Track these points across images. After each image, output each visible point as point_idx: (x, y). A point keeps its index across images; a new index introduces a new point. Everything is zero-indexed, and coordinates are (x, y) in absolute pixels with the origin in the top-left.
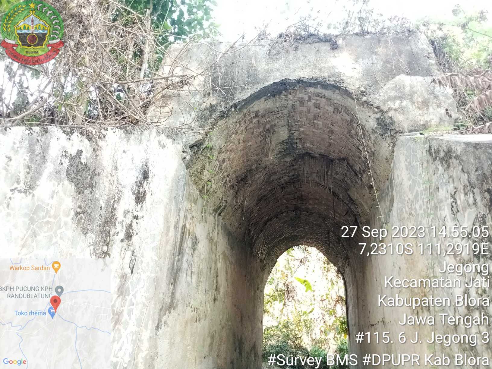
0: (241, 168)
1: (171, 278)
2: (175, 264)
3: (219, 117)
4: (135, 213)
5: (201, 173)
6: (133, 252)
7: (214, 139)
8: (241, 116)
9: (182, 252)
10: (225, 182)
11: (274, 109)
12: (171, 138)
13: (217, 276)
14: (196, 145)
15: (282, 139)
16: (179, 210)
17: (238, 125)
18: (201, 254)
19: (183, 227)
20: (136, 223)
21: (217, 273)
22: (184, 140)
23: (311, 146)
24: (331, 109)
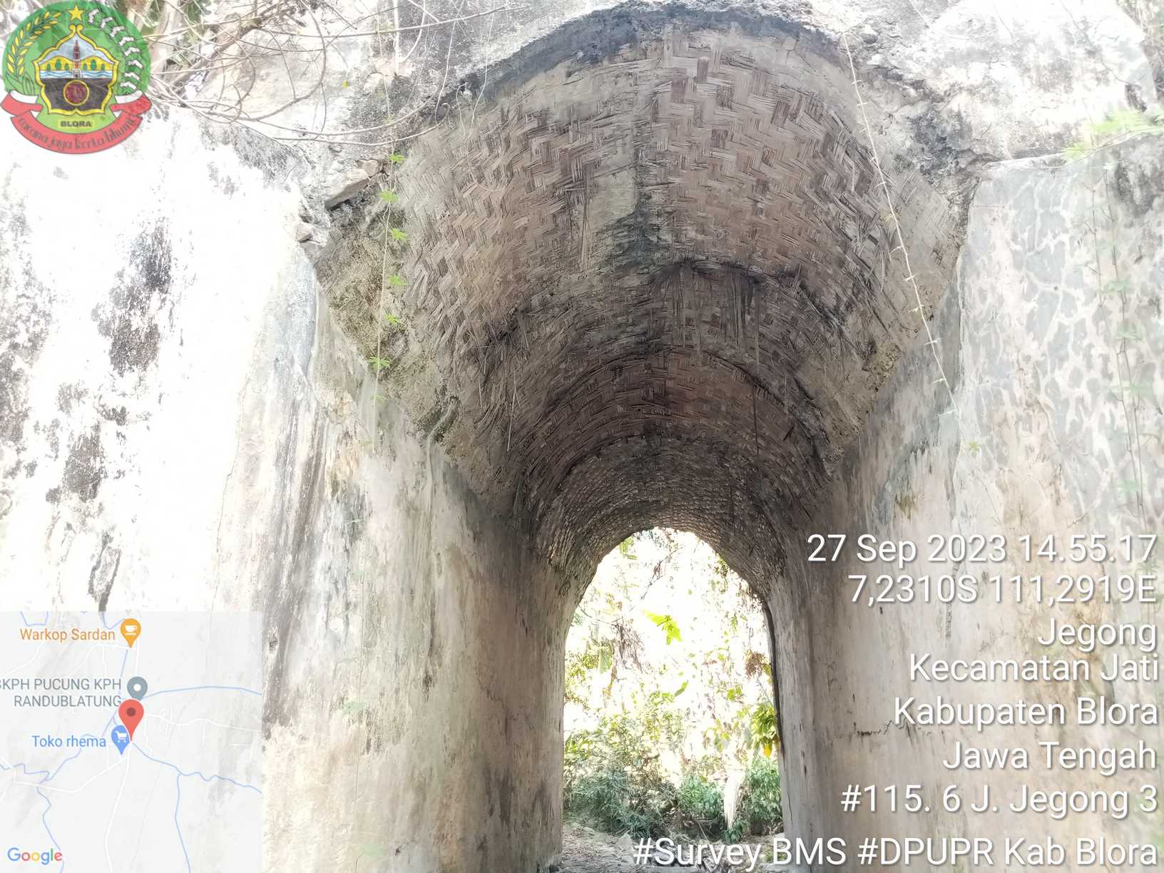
0: (498, 302)
3: (422, 114)
5: (369, 300)
6: (106, 540)
7: (410, 188)
8: (493, 118)
10: (451, 340)
11: (594, 109)
12: (258, 164)
13: (433, 614)
14: (347, 202)
15: (618, 214)
16: (295, 406)
17: (485, 151)
20: (118, 434)
21: (433, 605)
22: (308, 180)
23: (700, 237)
24: (764, 106)
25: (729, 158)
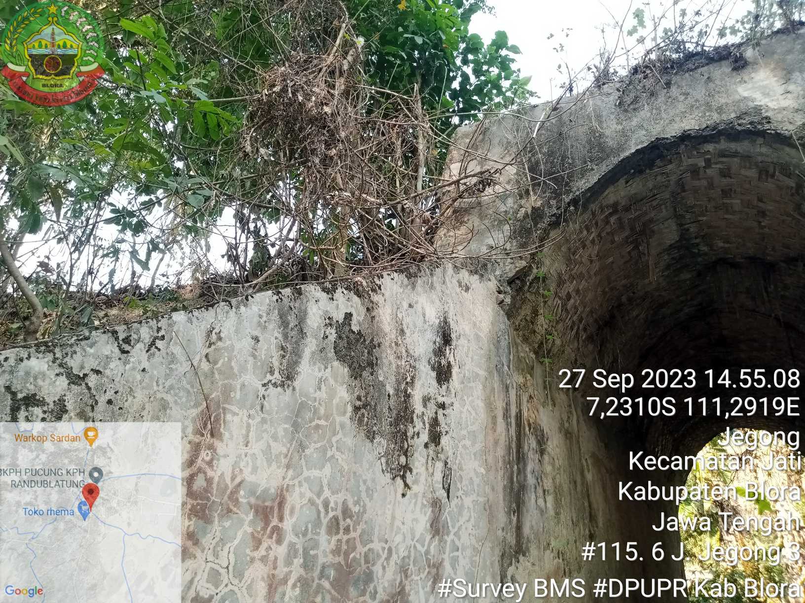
0: (601, 305)
1: (510, 502)
2: (515, 479)
3: (549, 225)
4: (440, 400)
5: (532, 323)
6: (446, 463)
7: (547, 262)
8: (587, 216)
9: (523, 458)
10: (577, 333)
11: (644, 194)
12: (476, 273)
13: (588, 496)
14: (518, 278)
15: (669, 242)
16: (507, 388)
17: (585, 232)
18: (556, 460)
19: (517, 416)
20: (444, 414)
21: (588, 490)
22: (498, 273)
23: (727, 245)
24: (753, 173)
25: (736, 202)
